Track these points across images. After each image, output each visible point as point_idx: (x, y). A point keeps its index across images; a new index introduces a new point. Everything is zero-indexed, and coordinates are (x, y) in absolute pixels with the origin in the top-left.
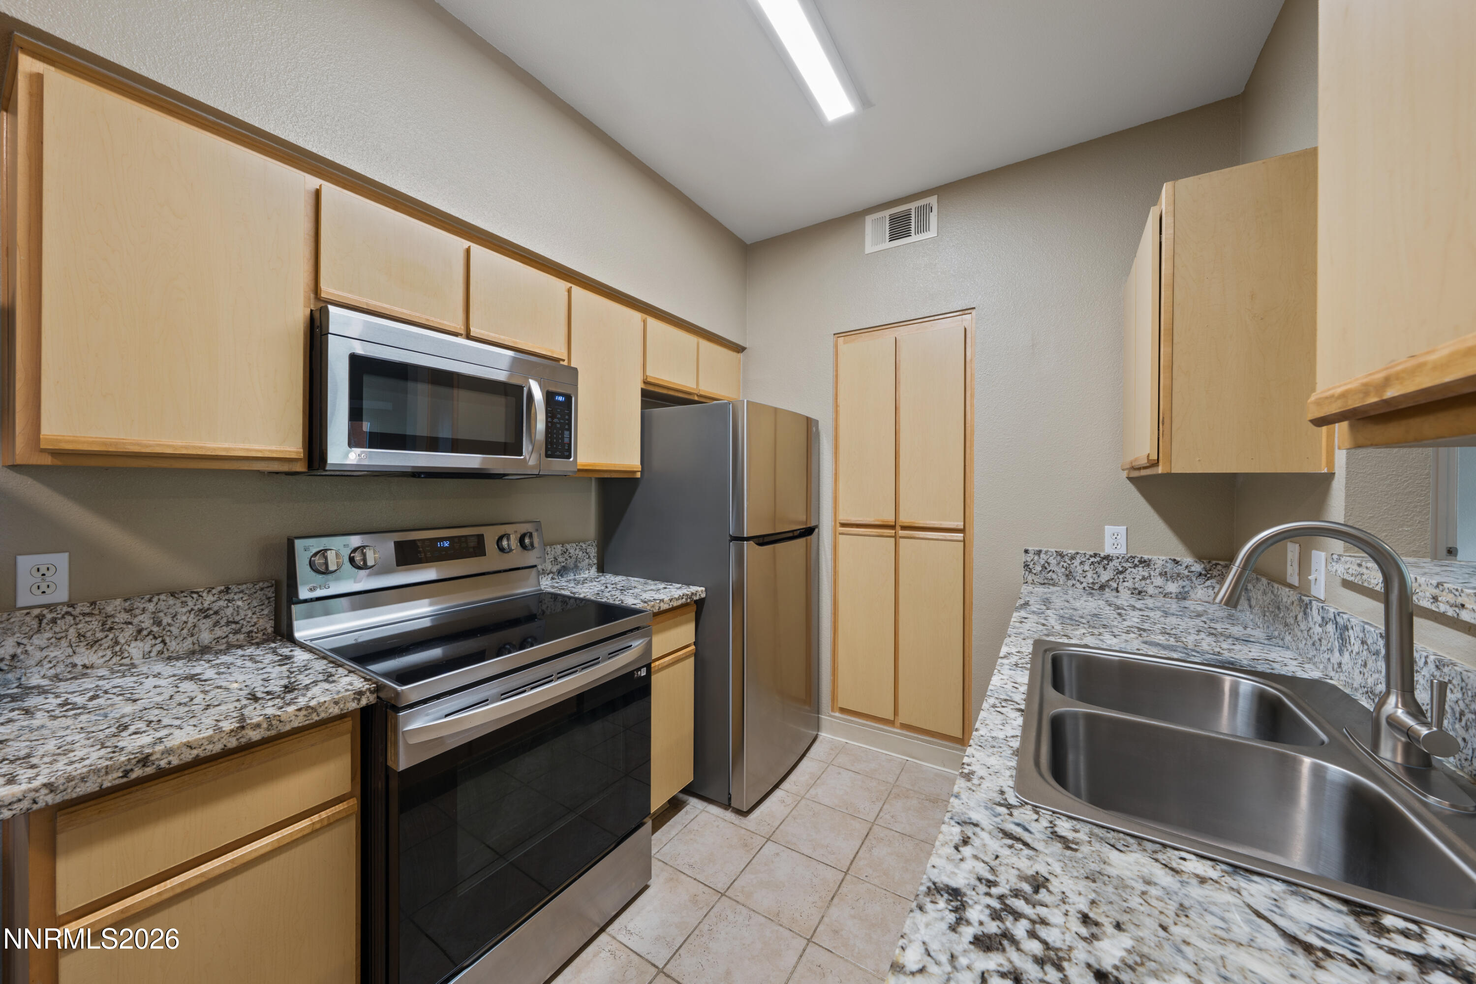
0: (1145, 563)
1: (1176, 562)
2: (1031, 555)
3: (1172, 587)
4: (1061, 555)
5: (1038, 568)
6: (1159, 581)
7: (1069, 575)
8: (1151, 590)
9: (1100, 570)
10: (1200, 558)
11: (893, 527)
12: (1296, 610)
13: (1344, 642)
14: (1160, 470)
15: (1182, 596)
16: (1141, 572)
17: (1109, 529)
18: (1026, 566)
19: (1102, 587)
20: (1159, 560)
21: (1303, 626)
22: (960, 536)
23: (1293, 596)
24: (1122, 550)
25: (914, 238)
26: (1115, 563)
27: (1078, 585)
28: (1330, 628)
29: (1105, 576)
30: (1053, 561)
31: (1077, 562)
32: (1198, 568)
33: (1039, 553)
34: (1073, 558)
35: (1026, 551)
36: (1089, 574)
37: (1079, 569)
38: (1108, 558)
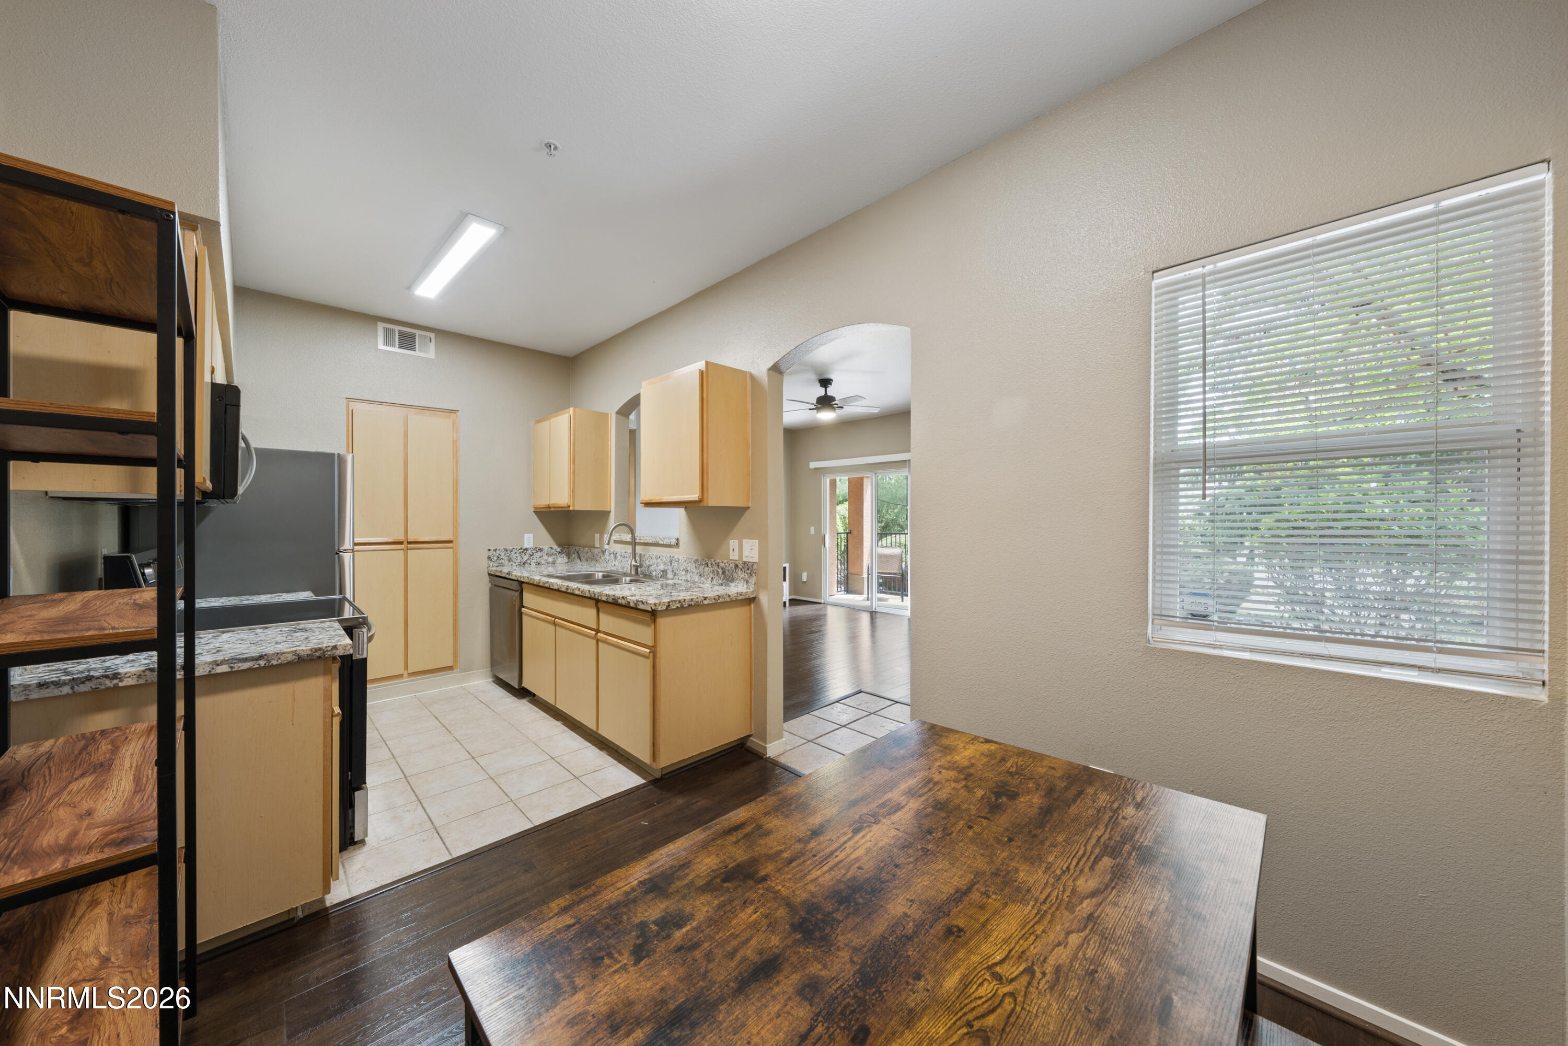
0: (541, 550)
1: (552, 548)
2: (492, 552)
3: (550, 559)
4: (506, 550)
5: (495, 558)
6: (546, 557)
7: (509, 560)
8: (543, 562)
9: (523, 555)
10: (559, 545)
11: (401, 543)
12: (601, 554)
13: (616, 557)
14: (571, 509)
15: (554, 563)
16: (539, 554)
17: (526, 536)
18: (489, 558)
19: (524, 564)
20: (546, 548)
21: (603, 558)
22: (450, 545)
23: (599, 550)
24: (531, 545)
25: (417, 353)
26: (529, 551)
27: (514, 565)
28: (612, 555)
29: (525, 558)
30: (502, 554)
31: (513, 553)
32: (559, 550)
33: (496, 550)
34: (511, 551)
35: (489, 550)
36: (519, 558)
37: (514, 556)
38: (526, 549)
